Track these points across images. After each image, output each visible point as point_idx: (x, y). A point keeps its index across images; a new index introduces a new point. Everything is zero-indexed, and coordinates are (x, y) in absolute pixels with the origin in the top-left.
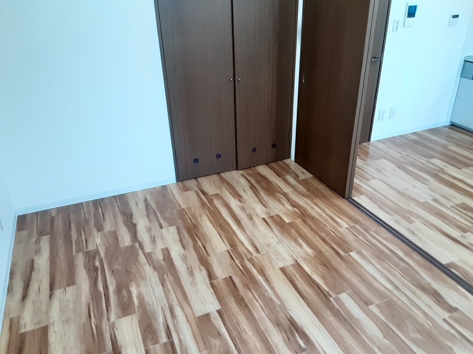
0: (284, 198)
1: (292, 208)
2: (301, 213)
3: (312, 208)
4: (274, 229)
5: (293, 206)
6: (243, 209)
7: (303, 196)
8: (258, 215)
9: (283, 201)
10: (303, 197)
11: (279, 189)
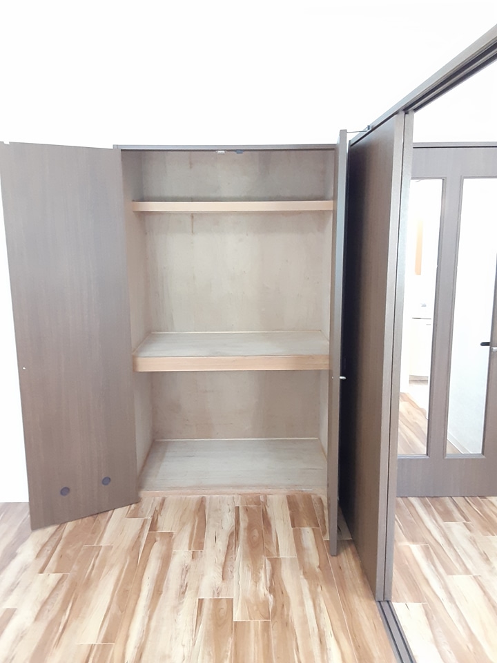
0: (269, 568)
1: (267, 592)
2: (275, 608)
3: (302, 604)
4: (201, 628)
5: (272, 590)
6: (186, 570)
7: (305, 573)
8: (197, 591)
9: (262, 574)
10: (302, 576)
11: (273, 549)
